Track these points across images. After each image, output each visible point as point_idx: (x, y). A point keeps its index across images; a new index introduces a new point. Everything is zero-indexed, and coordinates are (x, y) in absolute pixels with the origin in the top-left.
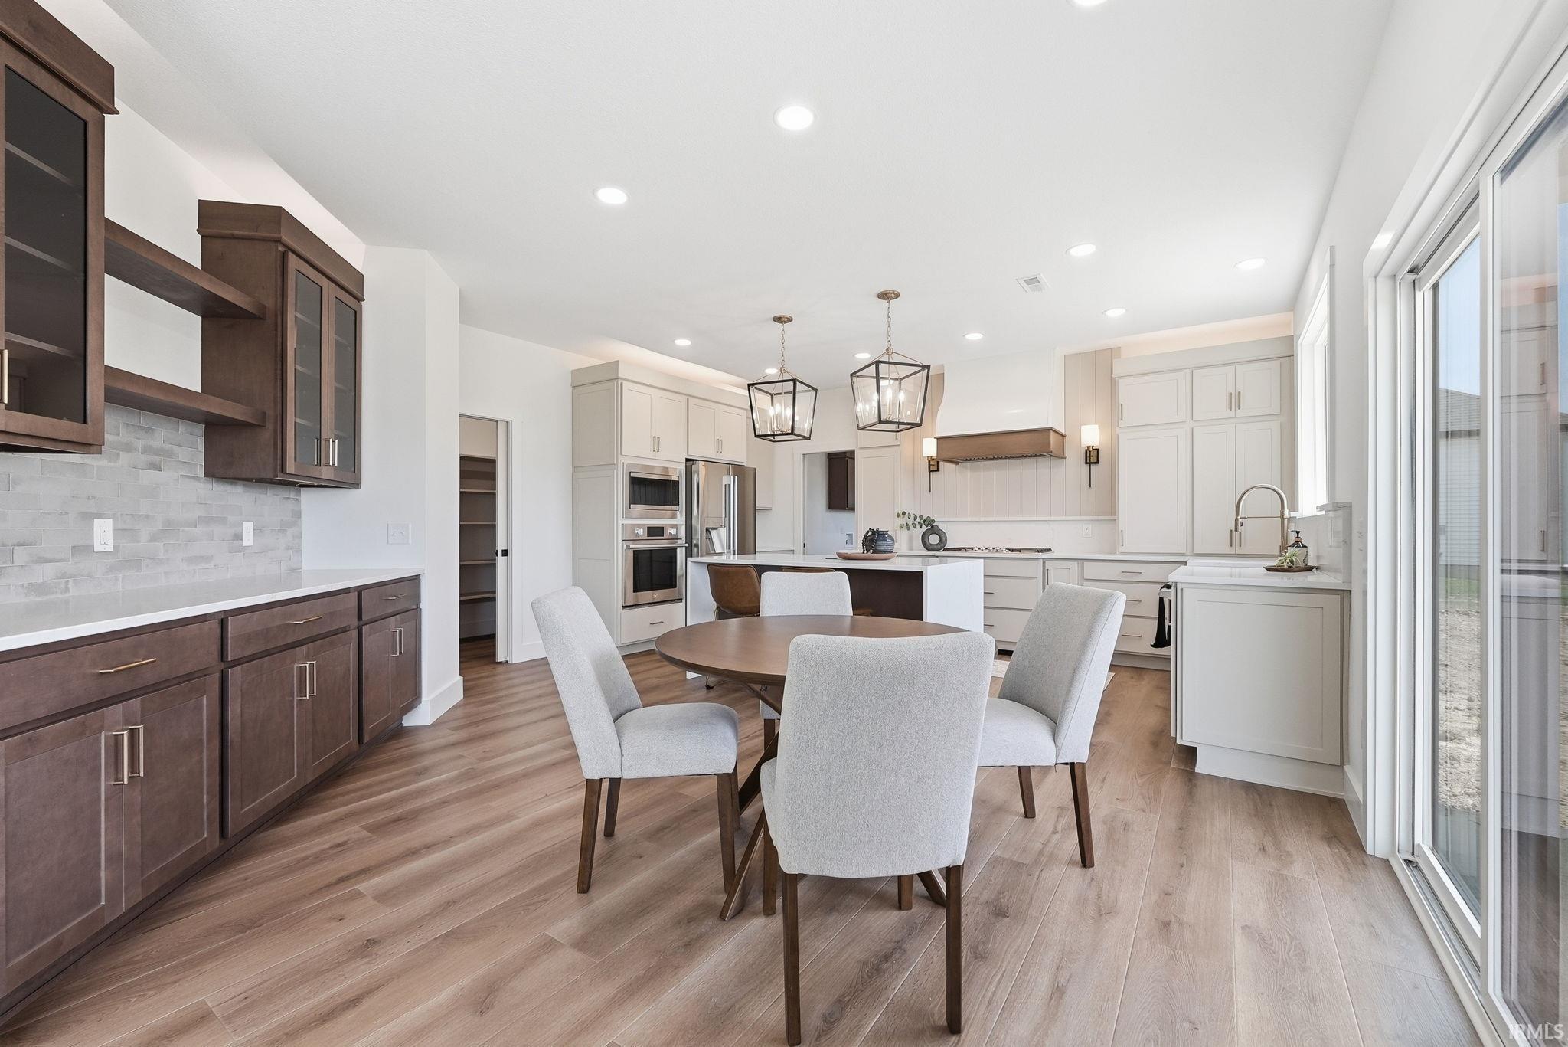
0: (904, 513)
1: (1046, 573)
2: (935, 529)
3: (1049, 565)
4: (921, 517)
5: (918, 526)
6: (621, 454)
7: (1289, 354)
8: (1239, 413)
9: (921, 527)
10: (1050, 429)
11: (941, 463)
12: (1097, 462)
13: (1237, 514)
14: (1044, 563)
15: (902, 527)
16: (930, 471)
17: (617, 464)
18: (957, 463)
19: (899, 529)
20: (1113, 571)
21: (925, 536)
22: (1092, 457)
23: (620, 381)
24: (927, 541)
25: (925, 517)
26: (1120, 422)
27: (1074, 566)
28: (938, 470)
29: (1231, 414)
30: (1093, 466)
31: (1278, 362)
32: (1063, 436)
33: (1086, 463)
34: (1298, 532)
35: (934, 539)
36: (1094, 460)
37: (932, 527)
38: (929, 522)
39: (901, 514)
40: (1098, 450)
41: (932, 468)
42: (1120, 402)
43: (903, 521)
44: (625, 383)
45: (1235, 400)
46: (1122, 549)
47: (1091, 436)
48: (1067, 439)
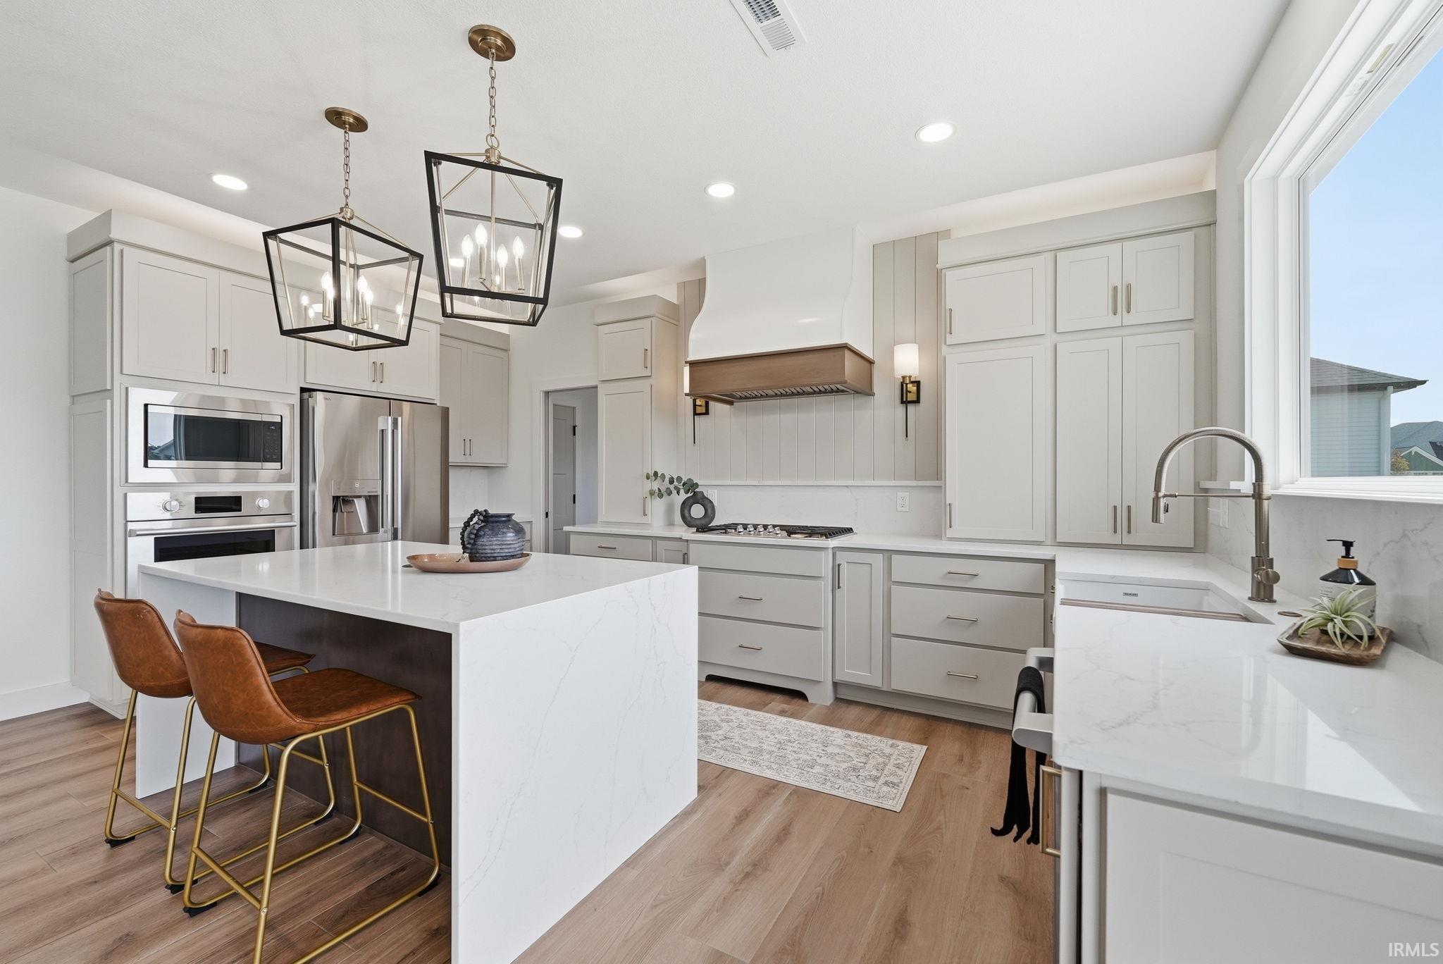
0: (656, 474)
1: (837, 569)
2: (699, 496)
3: (842, 558)
4: (679, 479)
5: (675, 492)
6: (121, 372)
7: (1211, 220)
8: (1129, 319)
9: (678, 493)
10: (845, 347)
11: (712, 404)
12: (917, 401)
13: (1157, 488)
14: (834, 555)
15: (652, 493)
16: (695, 414)
17: (112, 390)
18: (731, 403)
19: (649, 497)
20: (935, 571)
21: (686, 506)
22: (910, 393)
23: (117, 247)
24: (687, 515)
25: (684, 480)
26: (948, 335)
27: (878, 560)
28: (707, 413)
29: (1116, 321)
30: (911, 408)
31: (1190, 234)
32: (871, 362)
33: (902, 402)
34: (1348, 545)
35: (697, 511)
36: (911, 397)
37: (695, 492)
38: (691, 486)
39: (652, 474)
40: (918, 383)
41: (699, 410)
42: (948, 307)
43: (656, 485)
44: (127, 250)
45: (1121, 299)
46: (950, 533)
47: (908, 361)
48: (876, 368)
